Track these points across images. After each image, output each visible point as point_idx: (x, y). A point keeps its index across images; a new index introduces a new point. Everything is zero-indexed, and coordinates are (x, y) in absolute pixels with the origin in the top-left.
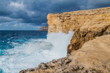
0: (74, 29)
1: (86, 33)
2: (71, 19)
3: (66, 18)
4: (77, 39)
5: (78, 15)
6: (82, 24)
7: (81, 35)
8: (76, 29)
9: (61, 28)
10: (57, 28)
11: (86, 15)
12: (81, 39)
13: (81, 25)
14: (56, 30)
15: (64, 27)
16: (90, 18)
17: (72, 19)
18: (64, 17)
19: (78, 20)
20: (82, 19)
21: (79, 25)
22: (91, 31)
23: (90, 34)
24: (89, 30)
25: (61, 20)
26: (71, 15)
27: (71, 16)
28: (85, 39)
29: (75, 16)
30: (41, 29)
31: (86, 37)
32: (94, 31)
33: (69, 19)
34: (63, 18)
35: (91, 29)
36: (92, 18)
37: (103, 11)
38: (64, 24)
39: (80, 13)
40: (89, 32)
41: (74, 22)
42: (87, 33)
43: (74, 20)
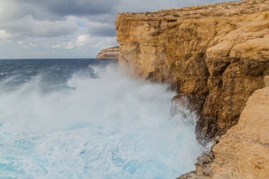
0: (186, 53)
1: (223, 65)
2: (180, 27)
3: (164, 24)
4: (199, 80)
5: (198, 16)
6: (208, 39)
7: (211, 69)
8: (193, 53)
9: (154, 50)
10: (142, 50)
11: (219, 15)
12: (209, 81)
13: (206, 42)
14: (140, 56)
15: (161, 49)
16: (233, 22)
17: (183, 26)
18: (160, 22)
19: (199, 30)
20: (209, 26)
21: (203, 44)
22: (238, 60)
23: (238, 68)
24: (232, 55)
25: (153, 30)
26: (177, 16)
27: (179, 20)
28: (221, 82)
29: (188, 18)
30: (100, 54)
31: (224, 74)
32: (249, 57)
33: (175, 26)
34: (157, 25)
35: (239, 54)
36: (238, 23)
37: (264, 5)
38: (162, 42)
39: (201, 11)
40: (234, 62)
41: (188, 34)
42: (228, 64)
43: (189, 30)
